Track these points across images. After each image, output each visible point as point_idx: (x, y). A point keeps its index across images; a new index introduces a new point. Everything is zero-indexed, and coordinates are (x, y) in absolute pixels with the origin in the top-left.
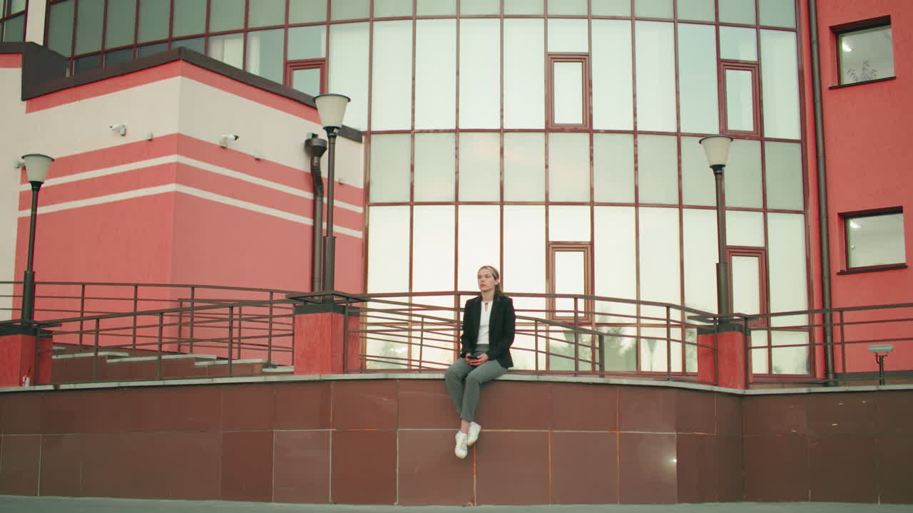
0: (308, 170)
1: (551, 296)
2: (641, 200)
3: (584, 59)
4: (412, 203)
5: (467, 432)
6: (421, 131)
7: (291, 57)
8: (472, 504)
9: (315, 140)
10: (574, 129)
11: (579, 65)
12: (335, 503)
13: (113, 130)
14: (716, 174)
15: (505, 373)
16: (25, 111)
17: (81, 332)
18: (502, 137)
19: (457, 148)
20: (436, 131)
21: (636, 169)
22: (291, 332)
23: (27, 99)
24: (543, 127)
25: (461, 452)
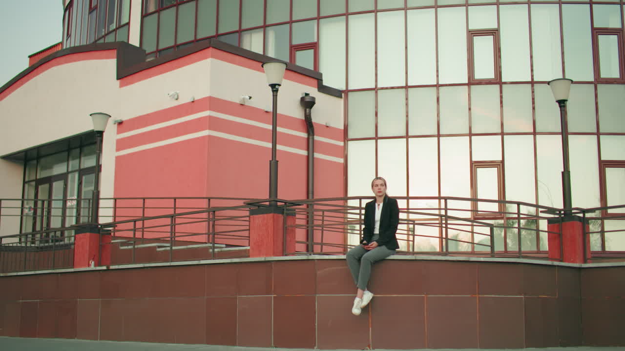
0: (303, 118)
1: (475, 200)
2: (538, 130)
3: (495, 33)
4: (376, 138)
5: (361, 297)
6: (382, 89)
7: (295, 43)
8: (368, 348)
9: (307, 97)
10: (488, 82)
11: (491, 37)
12: (276, 347)
13: (170, 96)
14: (560, 107)
15: (393, 254)
16: (118, 86)
17: (135, 230)
18: (438, 90)
19: (407, 99)
20: (392, 88)
21: (534, 108)
22: (248, 228)
23: (120, 79)
24: (466, 82)
25: (356, 311)
